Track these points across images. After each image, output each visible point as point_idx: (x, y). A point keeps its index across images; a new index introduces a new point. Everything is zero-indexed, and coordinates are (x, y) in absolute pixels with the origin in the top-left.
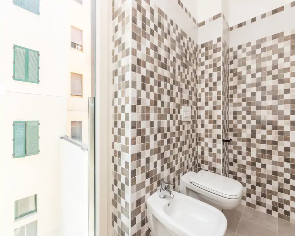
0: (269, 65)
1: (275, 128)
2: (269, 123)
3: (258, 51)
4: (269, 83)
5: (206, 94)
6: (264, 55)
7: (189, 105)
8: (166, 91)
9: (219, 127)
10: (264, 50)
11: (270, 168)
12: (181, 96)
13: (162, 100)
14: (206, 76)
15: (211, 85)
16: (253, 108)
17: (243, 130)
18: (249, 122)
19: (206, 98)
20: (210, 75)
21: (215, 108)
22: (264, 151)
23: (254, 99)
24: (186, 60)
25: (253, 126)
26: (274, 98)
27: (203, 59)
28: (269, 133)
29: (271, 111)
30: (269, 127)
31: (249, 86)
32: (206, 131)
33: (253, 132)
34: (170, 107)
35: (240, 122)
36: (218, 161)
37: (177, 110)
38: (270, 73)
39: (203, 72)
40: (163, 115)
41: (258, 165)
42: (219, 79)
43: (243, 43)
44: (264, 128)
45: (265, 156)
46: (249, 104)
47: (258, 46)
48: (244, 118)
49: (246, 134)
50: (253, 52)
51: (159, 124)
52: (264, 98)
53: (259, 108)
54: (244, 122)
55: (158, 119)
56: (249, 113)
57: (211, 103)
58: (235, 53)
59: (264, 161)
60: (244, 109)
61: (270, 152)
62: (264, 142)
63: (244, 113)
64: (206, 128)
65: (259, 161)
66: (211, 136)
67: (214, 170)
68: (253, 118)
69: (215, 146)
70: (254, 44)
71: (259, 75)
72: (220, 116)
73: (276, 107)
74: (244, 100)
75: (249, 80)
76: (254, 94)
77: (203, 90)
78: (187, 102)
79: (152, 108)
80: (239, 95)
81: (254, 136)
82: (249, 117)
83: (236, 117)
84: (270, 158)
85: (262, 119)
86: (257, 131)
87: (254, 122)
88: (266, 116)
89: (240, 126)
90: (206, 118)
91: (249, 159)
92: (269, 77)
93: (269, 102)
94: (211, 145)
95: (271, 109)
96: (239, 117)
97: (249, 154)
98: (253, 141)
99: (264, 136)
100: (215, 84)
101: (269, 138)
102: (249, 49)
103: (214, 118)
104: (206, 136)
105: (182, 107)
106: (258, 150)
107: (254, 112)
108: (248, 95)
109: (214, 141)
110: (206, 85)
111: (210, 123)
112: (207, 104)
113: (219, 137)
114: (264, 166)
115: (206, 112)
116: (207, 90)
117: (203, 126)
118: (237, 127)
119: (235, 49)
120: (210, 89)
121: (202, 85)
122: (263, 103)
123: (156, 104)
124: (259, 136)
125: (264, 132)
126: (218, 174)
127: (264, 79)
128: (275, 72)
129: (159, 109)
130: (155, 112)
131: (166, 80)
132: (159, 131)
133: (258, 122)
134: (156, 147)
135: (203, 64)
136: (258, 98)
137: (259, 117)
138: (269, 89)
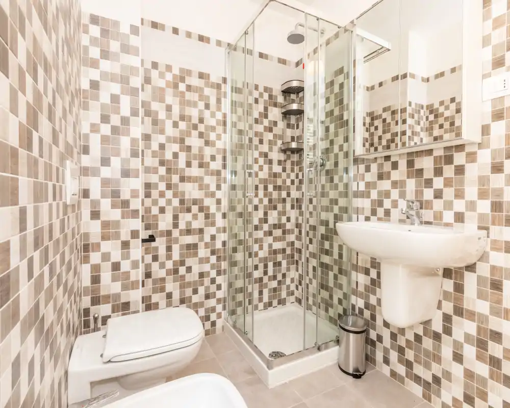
0: (194, 113)
1: (201, 209)
2: (195, 202)
4: (194, 141)
5: (105, 139)
6: (189, 96)
9: (135, 213)
10: (189, 88)
11: (196, 269)
13: (40, 131)
14: (105, 98)
16: (175, 179)
17: (161, 216)
18: (169, 202)
19: (103, 150)
20: (115, 99)
21: (126, 173)
22: (189, 246)
23: (176, 163)
25: (175, 208)
26: (201, 165)
27: (95, 53)
28: (195, 217)
29: (196, 185)
30: (195, 209)
31: (169, 139)
32: (106, 225)
33: (176, 217)
34: (52, 161)
35: (155, 202)
36: (134, 286)
38: (195, 127)
41: (182, 270)
42: (135, 113)
44: (189, 210)
45: (190, 253)
46: (169, 171)
48: (162, 195)
49: (166, 222)
50: (176, 85)
52: (189, 164)
53: (182, 179)
54: (162, 202)
56: (169, 187)
57: (116, 162)
59: (189, 262)
60: (162, 178)
61: (195, 246)
62: (189, 232)
63: (162, 186)
64: (103, 217)
65: (182, 263)
66: (117, 236)
67: (125, 308)
68: (175, 195)
69: (126, 256)
71: (183, 125)
72: (139, 190)
73: (201, 179)
74: (162, 163)
76: (176, 155)
77: (94, 128)
80: (153, 152)
81: (176, 225)
82: (169, 194)
83: (150, 193)
84: (196, 255)
85: (187, 197)
86: (181, 215)
87: (176, 202)
88: (191, 191)
89: (155, 211)
90: (103, 196)
91: (169, 265)
92: (195, 133)
93: (195, 171)
94: (116, 256)
95: (197, 182)
96: (155, 193)
97: (169, 257)
98: (176, 233)
99: (189, 224)
100: (125, 121)
101: (196, 225)
103: (125, 195)
104: (105, 238)
106: (181, 247)
107: (176, 186)
109: (125, 245)
110: (105, 119)
111: (114, 206)
112: (105, 162)
113: (135, 234)
114: (189, 269)
115: (105, 182)
116: (106, 129)
117: (95, 215)
118: (150, 212)
120: (115, 131)
121: (94, 115)
122: (189, 172)
124: (182, 226)
125: (188, 217)
126: (135, 312)
127: (188, 133)
128: (202, 128)
129: (36, 162)
131: (47, 66)
133: (182, 202)
135: (94, 64)
136: (182, 163)
137: (183, 193)
138: (195, 151)
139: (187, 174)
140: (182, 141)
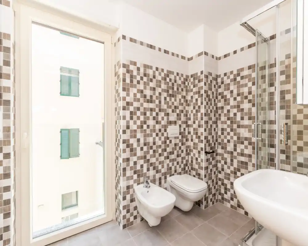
0: (245, 90)
1: (250, 144)
2: (246, 139)
3: (238, 79)
4: (246, 106)
5: (194, 115)
6: (242, 82)
7: (177, 124)
8: (151, 118)
9: (202, 141)
10: (242, 78)
12: (168, 119)
13: (148, 124)
14: (194, 101)
15: (197, 108)
16: (235, 126)
17: (228, 144)
18: (232, 138)
19: (194, 118)
20: (197, 100)
21: (199, 126)
22: (242, 163)
23: (235, 119)
24: (173, 92)
25: (235, 141)
26: (249, 119)
27: (192, 87)
28: (246, 147)
31: (232, 107)
33: (235, 146)
34: (155, 128)
35: (225, 137)
36: (202, 168)
37: (163, 130)
38: (246, 97)
39: (192, 97)
40: (148, 134)
41: (239, 174)
43: (228, 71)
44: (242, 143)
45: (243, 166)
46: (232, 122)
47: (238, 75)
48: (228, 134)
49: (230, 147)
50: (235, 79)
51: (145, 140)
52: (242, 118)
53: (239, 126)
55: (144, 137)
56: (232, 130)
57: (197, 122)
58: (222, 79)
59: (243, 171)
60: (228, 126)
61: (246, 164)
62: (242, 154)
63: (229, 130)
64: (194, 141)
65: (239, 170)
67: (199, 175)
68: (235, 134)
69: (199, 157)
70: (235, 72)
71: (239, 99)
73: (251, 126)
74: (228, 119)
75: (232, 103)
76: (235, 114)
77: (192, 111)
78: (175, 123)
79: (139, 130)
80: (225, 114)
81: (235, 150)
82: (232, 134)
83: (223, 133)
84: (247, 168)
85: (241, 136)
86: (238, 145)
87: (235, 138)
88: (243, 133)
90: (194, 134)
92: (246, 101)
93: (246, 122)
95: (247, 128)
96: (225, 133)
97: (232, 165)
98: (235, 154)
99: (242, 150)
102: (232, 77)
103: (199, 134)
104: (194, 148)
105: (169, 126)
106: (238, 162)
107: (235, 130)
108: (232, 115)
109: (199, 152)
110: (194, 108)
111: (196, 138)
113: (202, 149)
114: (243, 175)
115: (194, 129)
117: (192, 140)
118: (223, 141)
119: (222, 76)
120: (197, 111)
121: (192, 107)
122: (242, 122)
123: (142, 127)
124: (239, 150)
125: (242, 147)
127: (242, 102)
128: (250, 97)
129: (145, 130)
130: (141, 132)
131: (152, 110)
132: (145, 145)
133: (239, 138)
134: (143, 155)
135: (192, 90)
136: (238, 118)
137: (239, 134)
138: (246, 111)
139: (241, 124)
140: (238, 106)
